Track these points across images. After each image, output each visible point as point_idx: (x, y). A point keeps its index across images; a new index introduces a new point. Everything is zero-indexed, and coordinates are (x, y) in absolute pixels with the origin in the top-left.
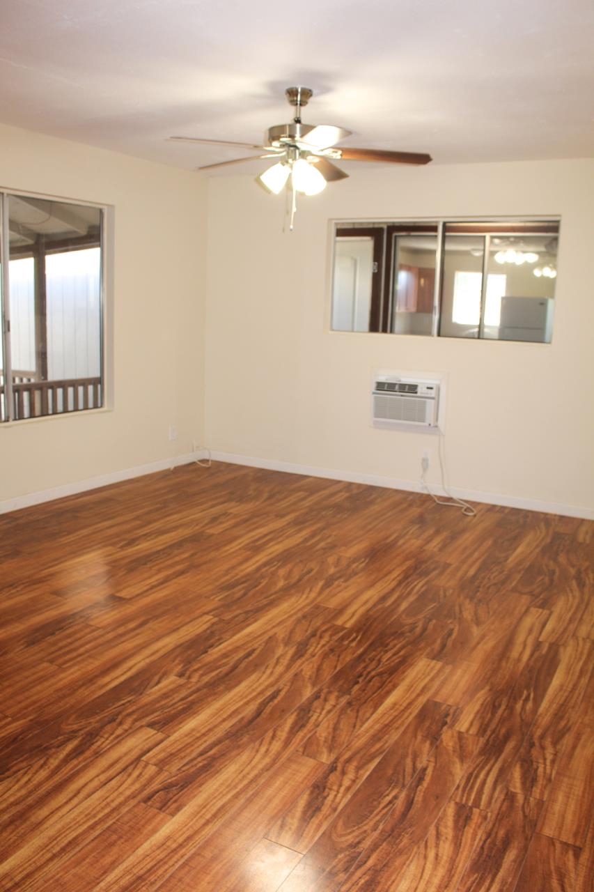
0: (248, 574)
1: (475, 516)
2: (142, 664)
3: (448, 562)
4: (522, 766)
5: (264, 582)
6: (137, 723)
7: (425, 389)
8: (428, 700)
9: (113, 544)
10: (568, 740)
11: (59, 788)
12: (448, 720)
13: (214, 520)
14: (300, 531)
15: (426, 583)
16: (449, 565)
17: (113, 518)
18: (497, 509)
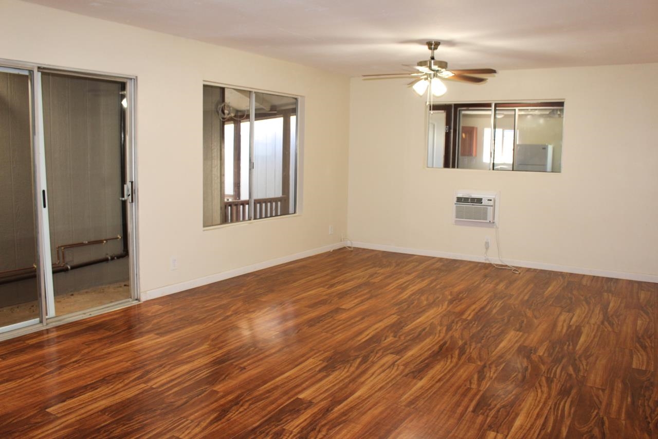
0: (405, 299)
1: (520, 273)
2: (373, 333)
3: (511, 293)
4: (572, 366)
5: (416, 302)
6: (385, 353)
7: (487, 201)
8: (520, 345)
9: (323, 287)
10: (592, 359)
11: (364, 372)
12: (532, 351)
13: (371, 276)
14: (423, 280)
15: (503, 302)
16: (513, 295)
17: (314, 275)
18: (532, 270)
